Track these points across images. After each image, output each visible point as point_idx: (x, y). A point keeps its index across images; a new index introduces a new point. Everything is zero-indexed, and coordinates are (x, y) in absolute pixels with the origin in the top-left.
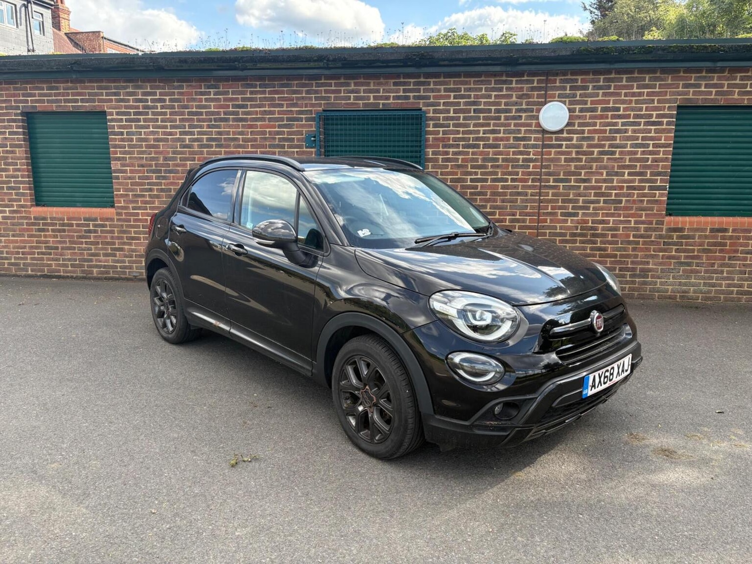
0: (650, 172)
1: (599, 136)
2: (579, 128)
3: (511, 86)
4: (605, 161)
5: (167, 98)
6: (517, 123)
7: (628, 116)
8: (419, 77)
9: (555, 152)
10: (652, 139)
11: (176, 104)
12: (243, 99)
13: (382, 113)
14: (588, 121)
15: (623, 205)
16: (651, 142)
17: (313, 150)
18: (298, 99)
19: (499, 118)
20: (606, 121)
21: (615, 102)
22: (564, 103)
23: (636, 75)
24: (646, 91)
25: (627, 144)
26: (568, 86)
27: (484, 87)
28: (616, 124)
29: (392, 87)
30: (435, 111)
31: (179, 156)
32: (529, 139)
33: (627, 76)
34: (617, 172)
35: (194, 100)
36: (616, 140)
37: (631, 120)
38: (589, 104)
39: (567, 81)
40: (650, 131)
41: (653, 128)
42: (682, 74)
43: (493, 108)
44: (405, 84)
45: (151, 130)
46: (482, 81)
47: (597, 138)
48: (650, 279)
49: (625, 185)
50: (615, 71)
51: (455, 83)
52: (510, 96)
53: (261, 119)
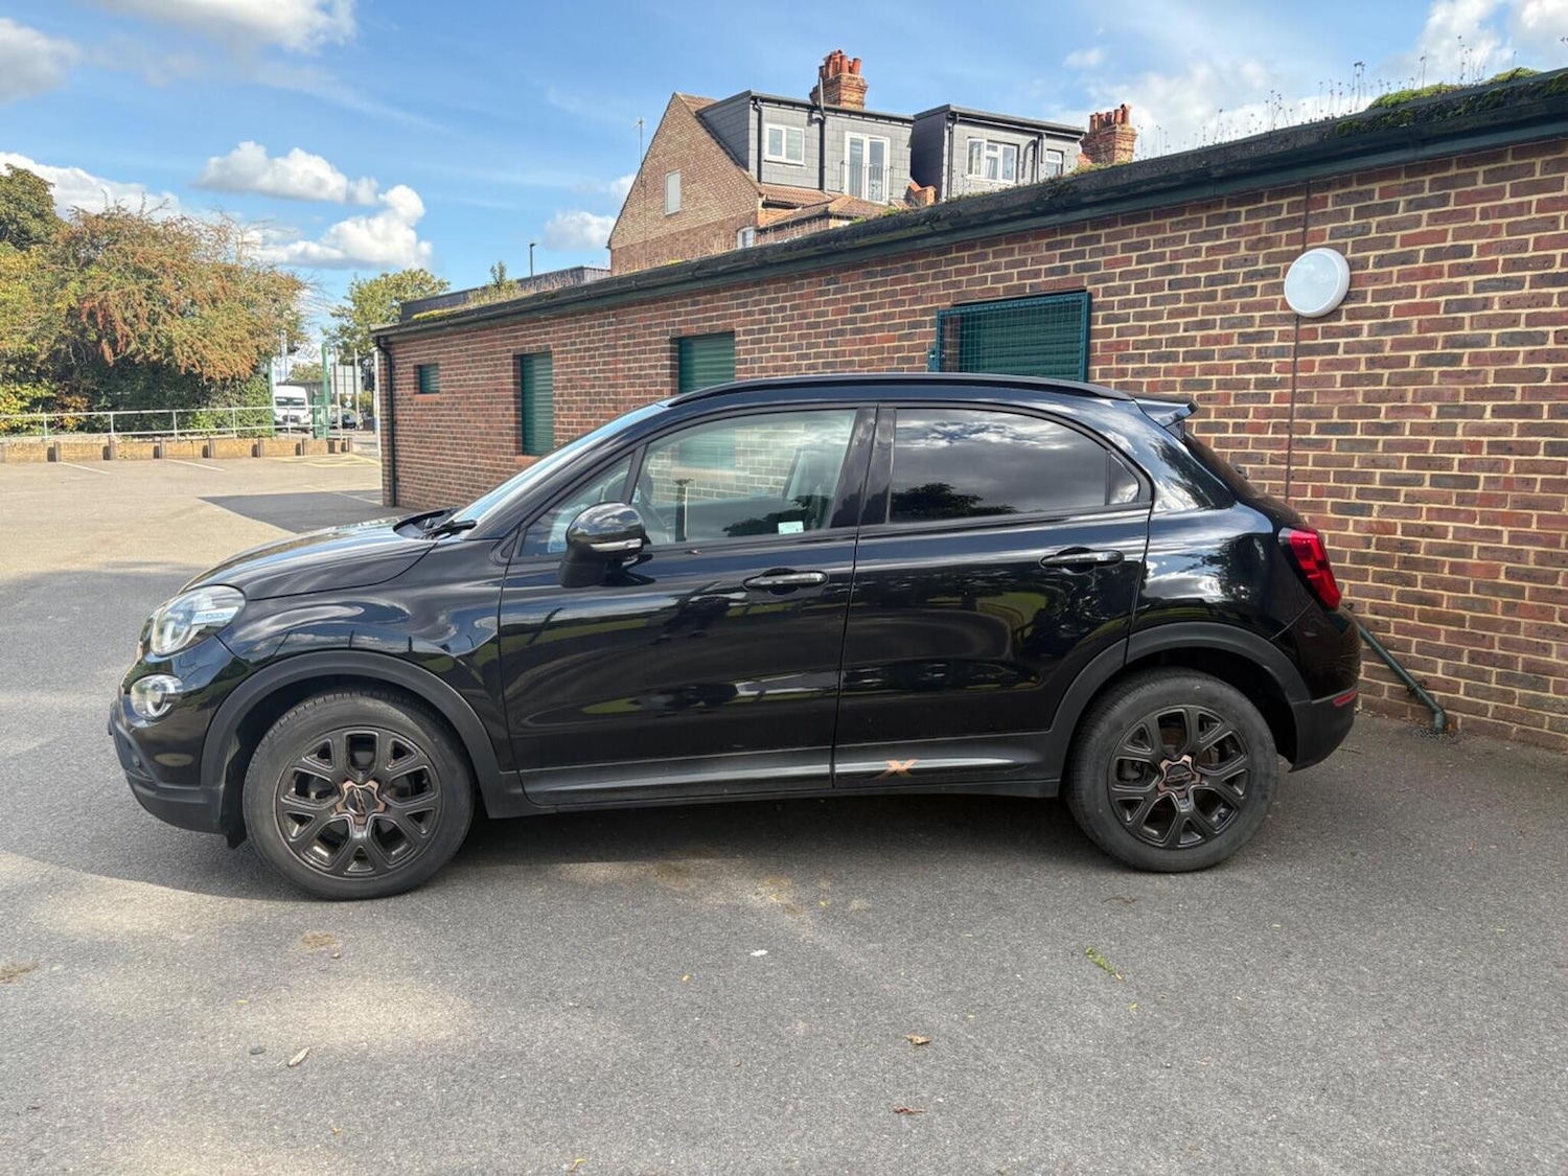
0: (1550, 406)
1: (1420, 321)
2: (1374, 305)
3: (1237, 225)
4: (1435, 381)
5: (788, 304)
6: (1247, 304)
7: (1491, 267)
8: (1084, 229)
9: (1322, 362)
10: (1553, 319)
11: (796, 313)
12: (864, 297)
13: (1029, 303)
14: (1394, 285)
15: (1480, 490)
16: (1552, 329)
18: (924, 289)
19: (1212, 296)
20: (1438, 281)
21: (1458, 235)
22: (1341, 249)
23: (1510, 162)
24: (1534, 198)
25: (1490, 335)
26: (1352, 208)
27: (1188, 233)
28: (1459, 288)
29: (1045, 253)
30: (1107, 292)
32: (1269, 336)
33: (1486, 168)
34: (1464, 407)
35: (813, 304)
36: (1461, 327)
37: (1500, 275)
38: (1398, 244)
39: (1350, 199)
40: (1546, 301)
41: (1555, 290)
43: (1202, 275)
44: (1063, 244)
46: (1184, 223)
47: (1415, 325)
48: (1551, 695)
49: (1485, 439)
50: (1459, 160)
51: (1140, 232)
52: (1235, 246)
53: (880, 328)
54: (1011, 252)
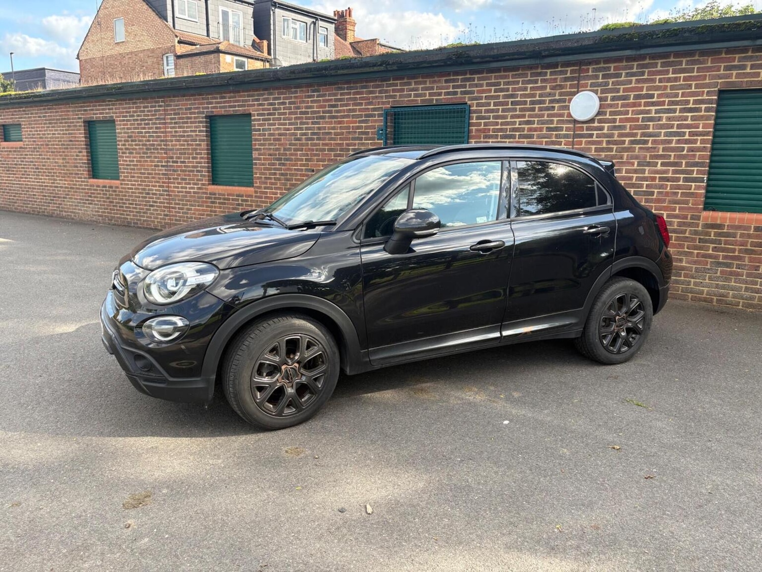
0: (686, 162)
1: (630, 125)
2: (610, 117)
3: (545, 78)
4: (637, 151)
5: (287, 101)
6: (551, 114)
7: (663, 103)
8: (466, 74)
9: (586, 141)
10: (688, 126)
11: (292, 106)
12: (336, 100)
13: (433, 108)
14: (619, 109)
15: (655, 197)
16: (688, 130)
17: (382, 141)
18: (373, 98)
19: (533, 109)
20: (639, 108)
21: (648, 89)
22: (596, 92)
23: (672, 59)
24: (682, 75)
25: (661, 132)
26: (601, 74)
27: (521, 80)
28: (649, 112)
29: (444, 84)
30: (478, 105)
31: (293, 147)
32: (561, 129)
33: (662, 61)
34: (649, 162)
35: (303, 102)
36: (649, 129)
37: (666, 107)
38: (621, 91)
39: (599, 70)
40: (686, 119)
41: (690, 114)
42: (723, 55)
43: (528, 100)
44: (454, 81)
45: (277, 126)
46: (519, 75)
47: (628, 127)
48: (682, 278)
49: (658, 176)
50: (650, 57)
51: (496, 78)
52: (545, 88)
53: (348, 116)
54: (425, 83)
